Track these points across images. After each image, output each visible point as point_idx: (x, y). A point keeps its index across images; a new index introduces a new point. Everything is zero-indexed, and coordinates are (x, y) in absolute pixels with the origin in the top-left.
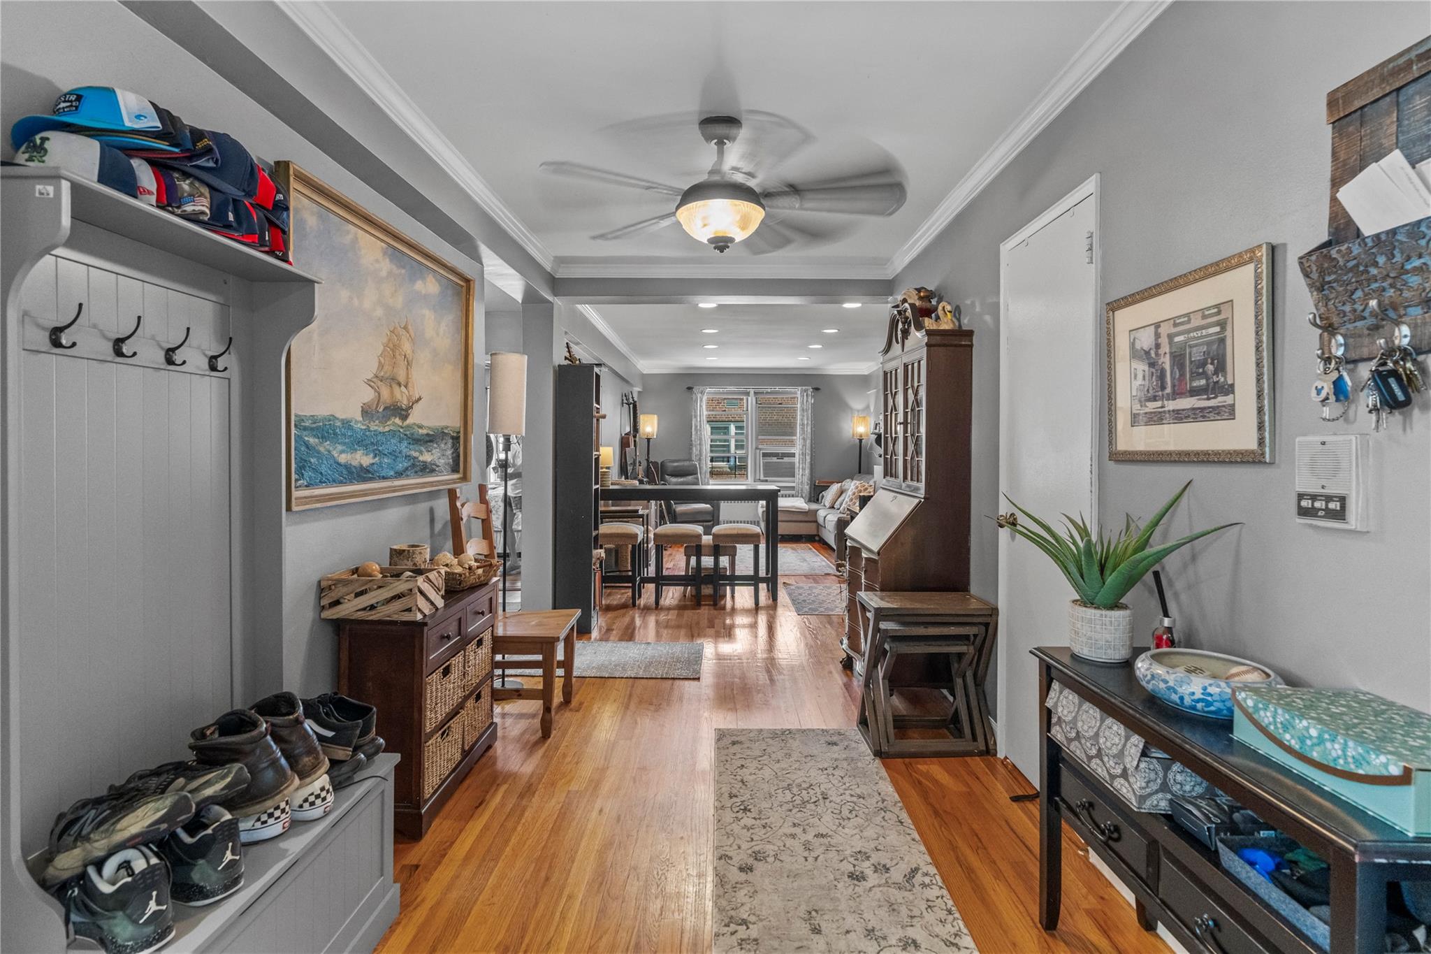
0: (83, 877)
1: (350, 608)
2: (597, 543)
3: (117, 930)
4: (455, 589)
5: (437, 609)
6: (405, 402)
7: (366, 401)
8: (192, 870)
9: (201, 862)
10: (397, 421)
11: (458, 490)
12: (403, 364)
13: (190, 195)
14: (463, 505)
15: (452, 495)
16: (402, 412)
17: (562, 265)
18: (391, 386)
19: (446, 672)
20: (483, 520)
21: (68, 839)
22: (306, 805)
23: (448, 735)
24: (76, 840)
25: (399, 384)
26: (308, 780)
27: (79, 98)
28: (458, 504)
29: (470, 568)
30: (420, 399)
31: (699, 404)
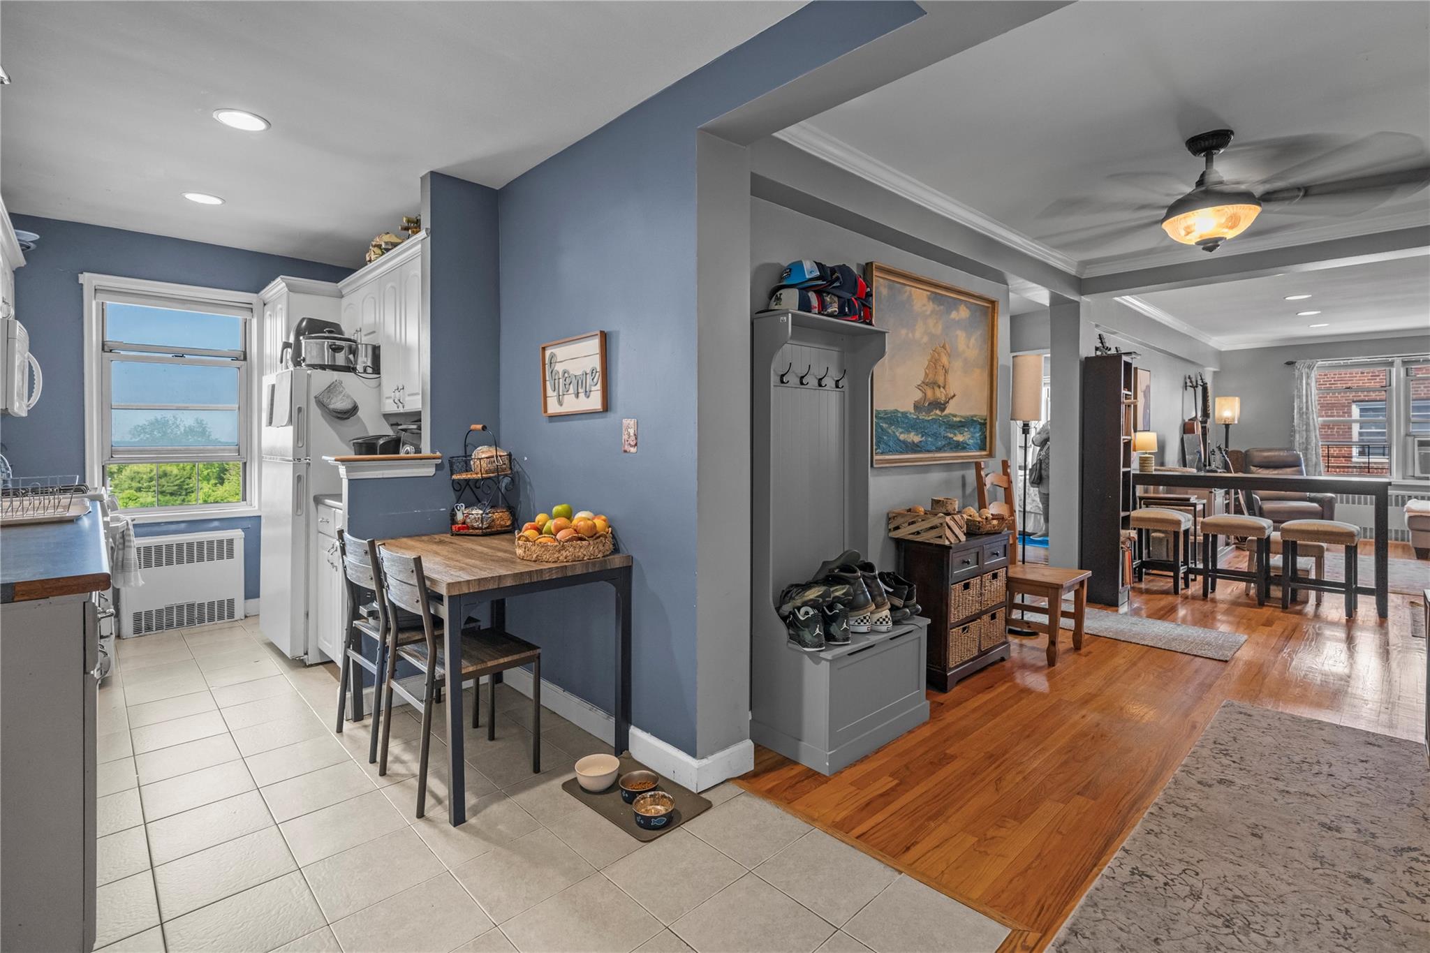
0: (794, 614)
1: (905, 532)
2: (1126, 522)
3: (806, 636)
4: (973, 531)
5: (960, 541)
6: (944, 398)
7: (916, 400)
8: (830, 627)
9: (834, 624)
10: (938, 412)
11: (982, 463)
12: (942, 372)
13: (831, 303)
14: (986, 475)
15: (978, 467)
16: (942, 406)
17: (1088, 267)
18: (933, 388)
19: (966, 586)
20: (1005, 488)
21: (787, 599)
22: (878, 623)
23: (967, 632)
24: (790, 600)
25: (939, 387)
26: (880, 610)
27: (790, 270)
28: (983, 473)
29: (987, 518)
30: (954, 396)
31: (1304, 382)
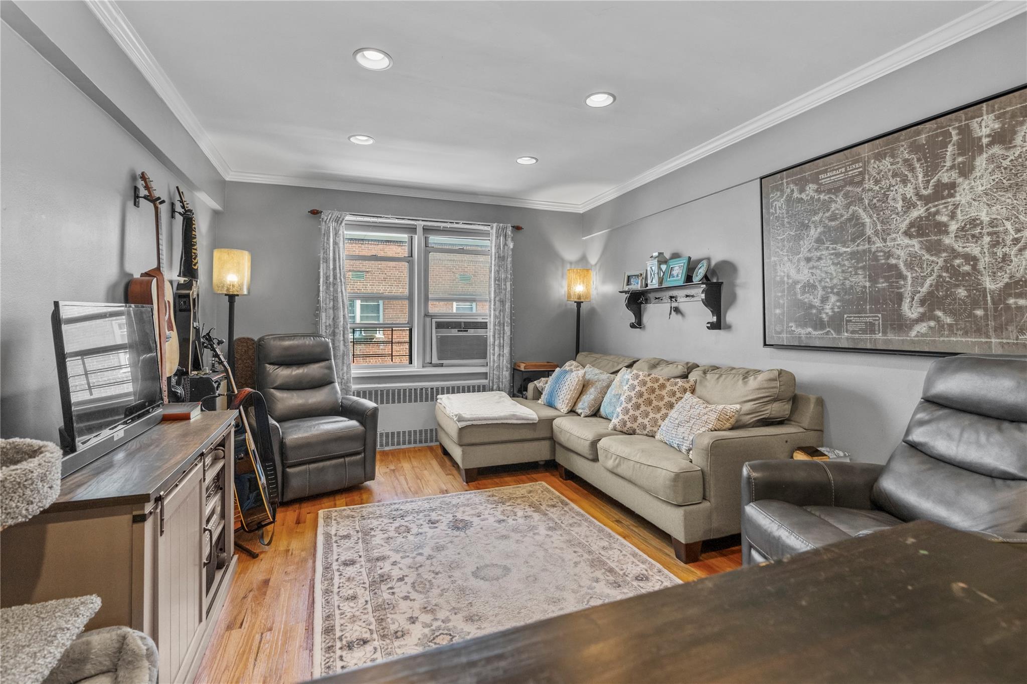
31: (331, 240)
